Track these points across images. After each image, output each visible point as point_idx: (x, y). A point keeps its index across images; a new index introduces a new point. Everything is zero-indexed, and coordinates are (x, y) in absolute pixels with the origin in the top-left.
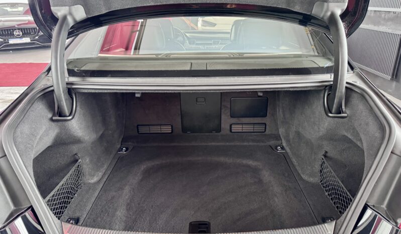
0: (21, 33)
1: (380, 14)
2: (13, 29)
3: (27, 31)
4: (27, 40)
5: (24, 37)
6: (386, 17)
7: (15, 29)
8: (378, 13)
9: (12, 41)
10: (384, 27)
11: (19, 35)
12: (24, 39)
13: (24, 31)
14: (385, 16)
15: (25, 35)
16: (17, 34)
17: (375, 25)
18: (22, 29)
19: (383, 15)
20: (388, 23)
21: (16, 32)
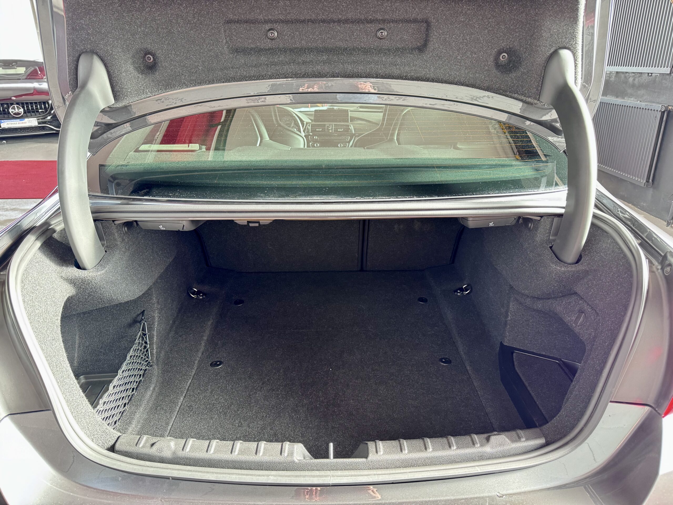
0: (22, 110)
1: (625, 77)
2: (7, 104)
3: (32, 106)
4: (32, 122)
5: (27, 117)
6: (636, 82)
7: (12, 104)
8: (623, 76)
9: (6, 124)
10: (632, 99)
11: (19, 114)
12: (26, 120)
13: (27, 107)
14: (634, 80)
15: (29, 114)
16: (15, 112)
17: (617, 97)
18: (23, 104)
19: (631, 80)
20: (639, 92)
21: (14, 108)
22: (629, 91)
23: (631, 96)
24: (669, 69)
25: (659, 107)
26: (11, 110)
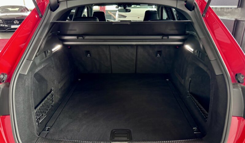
0: (18, 22)
3: (22, 21)
7: (15, 20)
8: (223, 9)
9: (13, 27)
17: (221, 16)
18: (18, 20)
20: (228, 14)
21: (15, 21)
22: (225, 14)
23: (225, 16)
24: (237, 6)
25: (234, 19)
26: (14, 22)
